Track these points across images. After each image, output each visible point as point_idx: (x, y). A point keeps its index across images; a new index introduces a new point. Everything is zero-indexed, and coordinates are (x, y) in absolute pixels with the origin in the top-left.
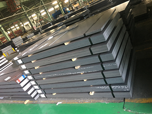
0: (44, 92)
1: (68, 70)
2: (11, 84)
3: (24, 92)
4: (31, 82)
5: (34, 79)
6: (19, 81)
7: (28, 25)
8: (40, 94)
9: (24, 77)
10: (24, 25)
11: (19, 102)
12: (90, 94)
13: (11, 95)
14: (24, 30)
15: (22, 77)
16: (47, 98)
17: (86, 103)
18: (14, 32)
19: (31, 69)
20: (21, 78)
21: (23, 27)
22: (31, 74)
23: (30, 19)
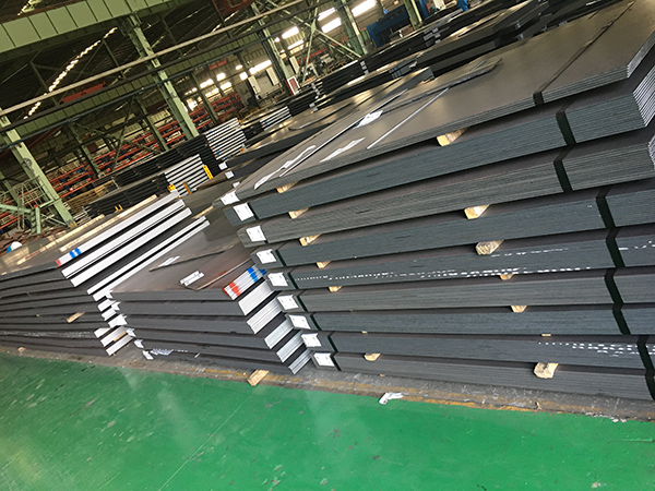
0: (331, 345)
1: (445, 255)
2: (204, 301)
3: (252, 335)
4: (279, 298)
5: (295, 289)
6: (235, 290)
7: (265, 74)
8: (314, 350)
9: (253, 276)
10: (249, 76)
11: (230, 374)
12: (539, 375)
13: (200, 345)
14: (249, 95)
15: (247, 275)
16: (339, 369)
17: (513, 409)
18: (212, 104)
19: (287, 246)
20: (244, 281)
21: (247, 81)
22: (282, 265)
23: (274, 48)
